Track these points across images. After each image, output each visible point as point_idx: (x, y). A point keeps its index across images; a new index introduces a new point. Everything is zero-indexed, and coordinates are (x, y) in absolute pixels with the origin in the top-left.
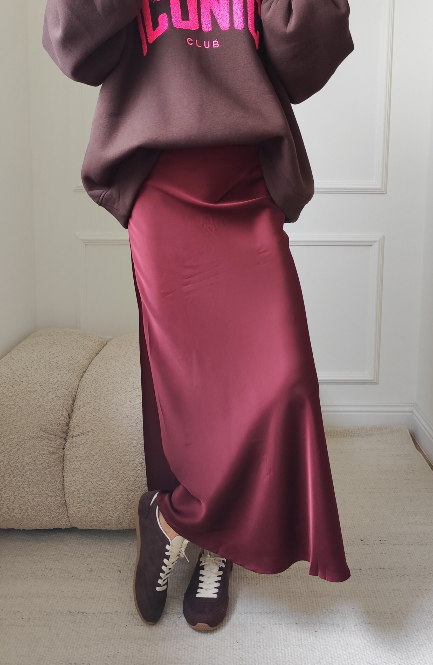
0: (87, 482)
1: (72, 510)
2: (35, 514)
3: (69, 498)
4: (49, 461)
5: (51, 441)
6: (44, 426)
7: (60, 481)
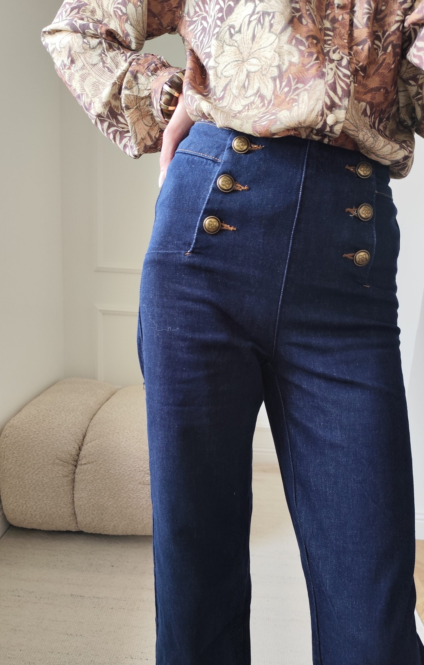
0: (91, 499)
1: (80, 518)
2: (51, 520)
3: (77, 510)
4: (63, 482)
5: (65, 467)
6: (59, 455)
7: (71, 497)
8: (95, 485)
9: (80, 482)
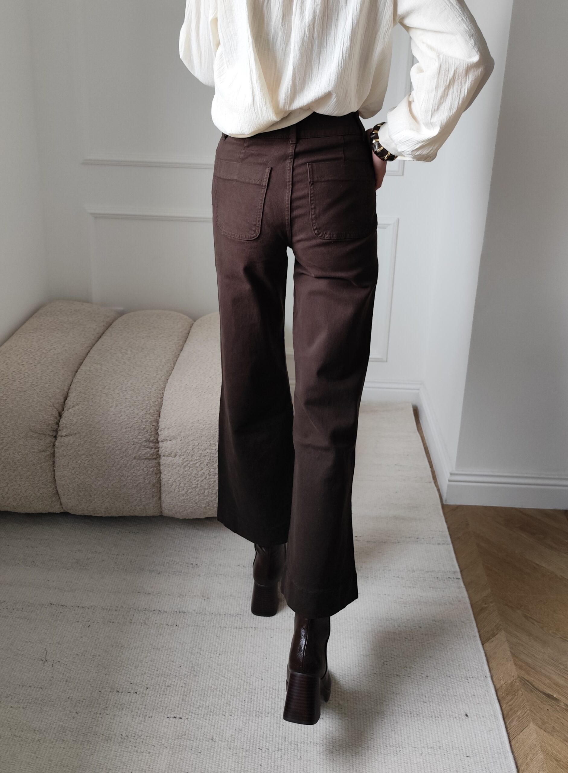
0: (75, 478)
1: (64, 500)
3: (60, 489)
4: (39, 458)
5: (41, 440)
6: (33, 426)
7: (51, 475)
8: (79, 462)
9: (61, 458)
